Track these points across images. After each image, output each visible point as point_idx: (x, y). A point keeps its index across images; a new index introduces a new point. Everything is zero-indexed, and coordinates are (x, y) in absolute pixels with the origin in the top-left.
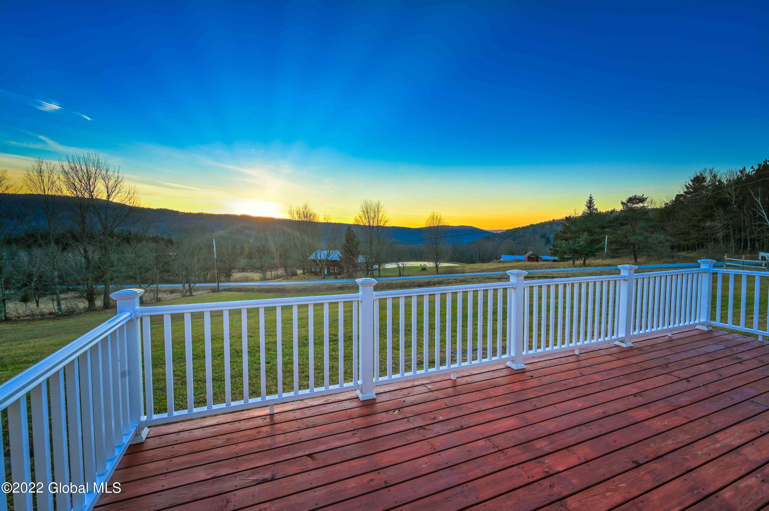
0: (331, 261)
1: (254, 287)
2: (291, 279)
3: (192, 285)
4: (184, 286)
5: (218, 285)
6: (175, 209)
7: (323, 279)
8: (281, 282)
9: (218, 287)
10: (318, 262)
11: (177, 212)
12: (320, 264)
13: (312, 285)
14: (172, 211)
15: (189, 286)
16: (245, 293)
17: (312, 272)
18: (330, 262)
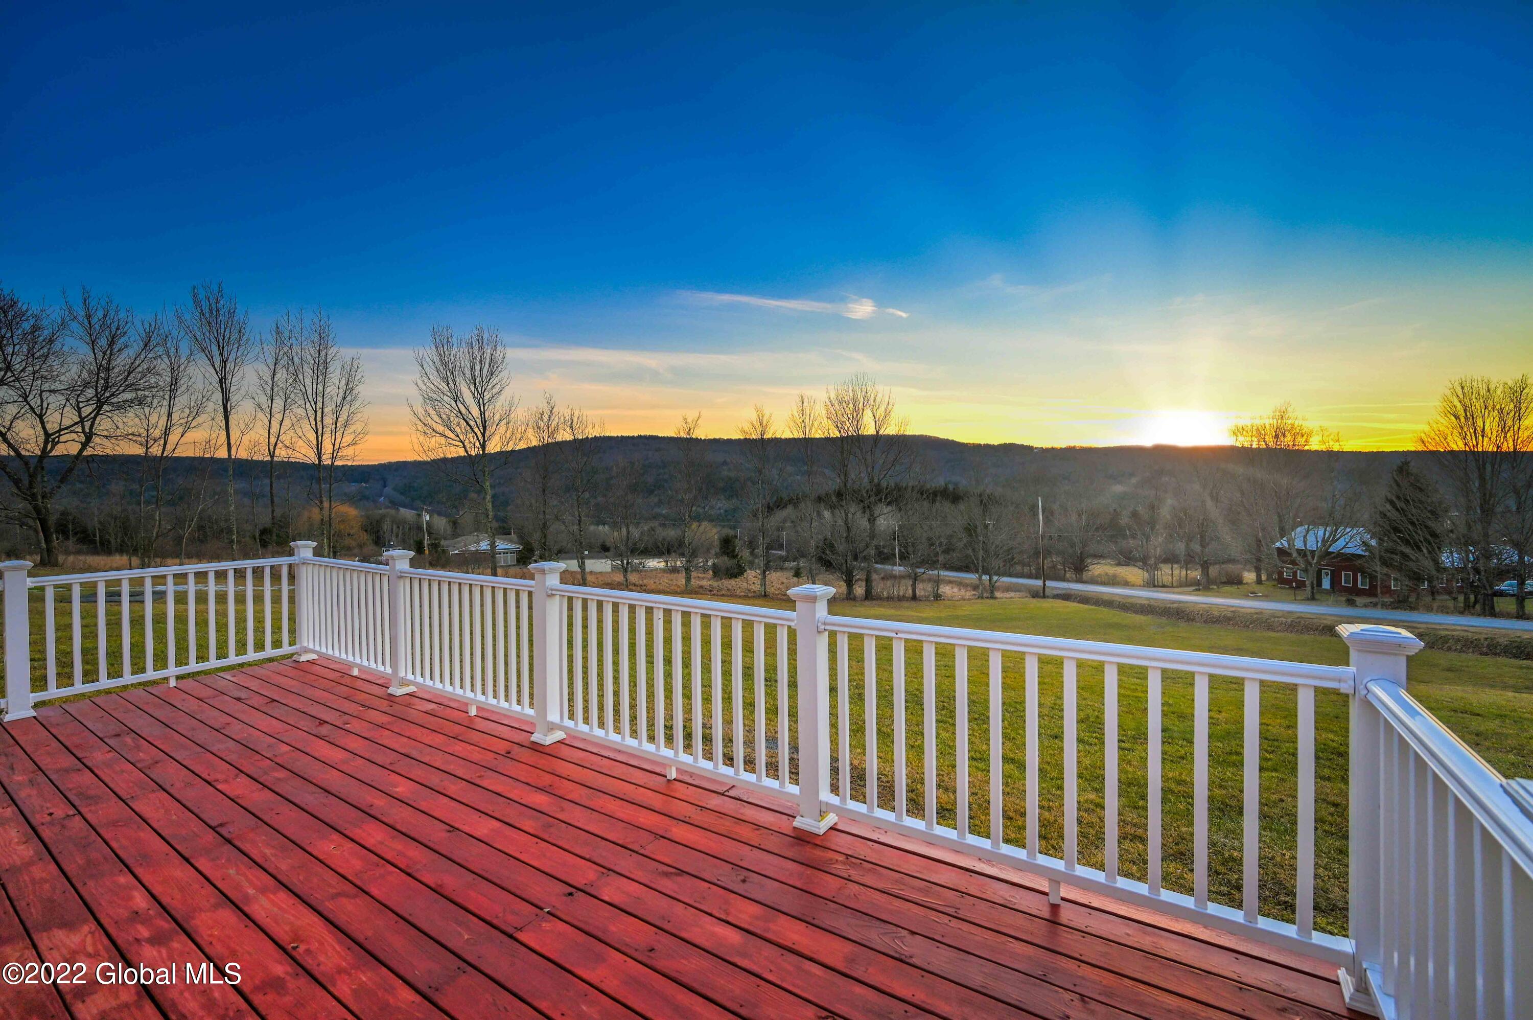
0: (1339, 554)
1: (1117, 598)
2: (1218, 592)
3: (995, 578)
4: (980, 579)
5: (1044, 585)
6: (1026, 443)
7: (1308, 599)
8: (1190, 594)
9: (1044, 588)
10: (1295, 555)
11: (1030, 448)
12: (1300, 560)
13: (1253, 611)
14: (1022, 447)
15: (990, 580)
16: (1093, 607)
17: (1282, 581)
18: (1334, 558)
